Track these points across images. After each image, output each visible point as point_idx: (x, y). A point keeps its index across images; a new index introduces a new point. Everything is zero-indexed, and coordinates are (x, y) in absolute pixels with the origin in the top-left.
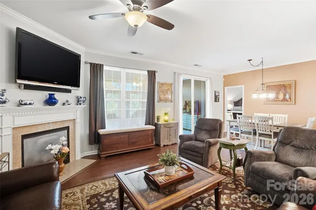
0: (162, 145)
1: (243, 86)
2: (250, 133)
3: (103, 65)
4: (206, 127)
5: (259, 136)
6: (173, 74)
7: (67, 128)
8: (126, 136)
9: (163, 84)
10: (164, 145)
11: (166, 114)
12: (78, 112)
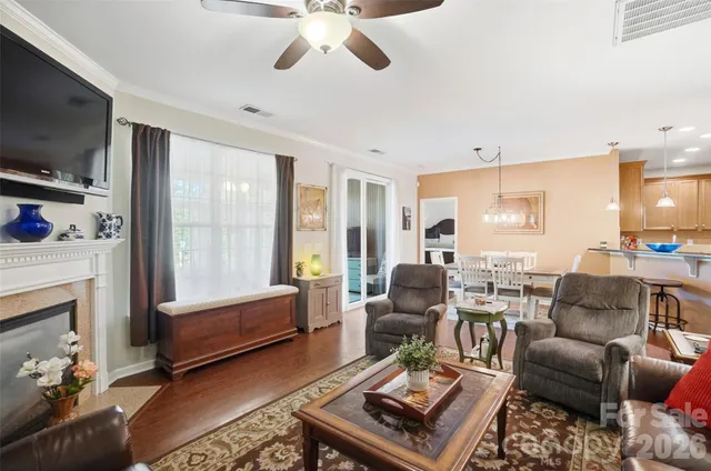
0: (311, 330)
1: (456, 198)
2: (481, 290)
3: (169, 132)
4: (414, 283)
5: (499, 294)
6: (327, 166)
7: (71, 307)
8: (234, 314)
9: (307, 189)
10: (316, 329)
11: (315, 257)
12: (102, 259)
